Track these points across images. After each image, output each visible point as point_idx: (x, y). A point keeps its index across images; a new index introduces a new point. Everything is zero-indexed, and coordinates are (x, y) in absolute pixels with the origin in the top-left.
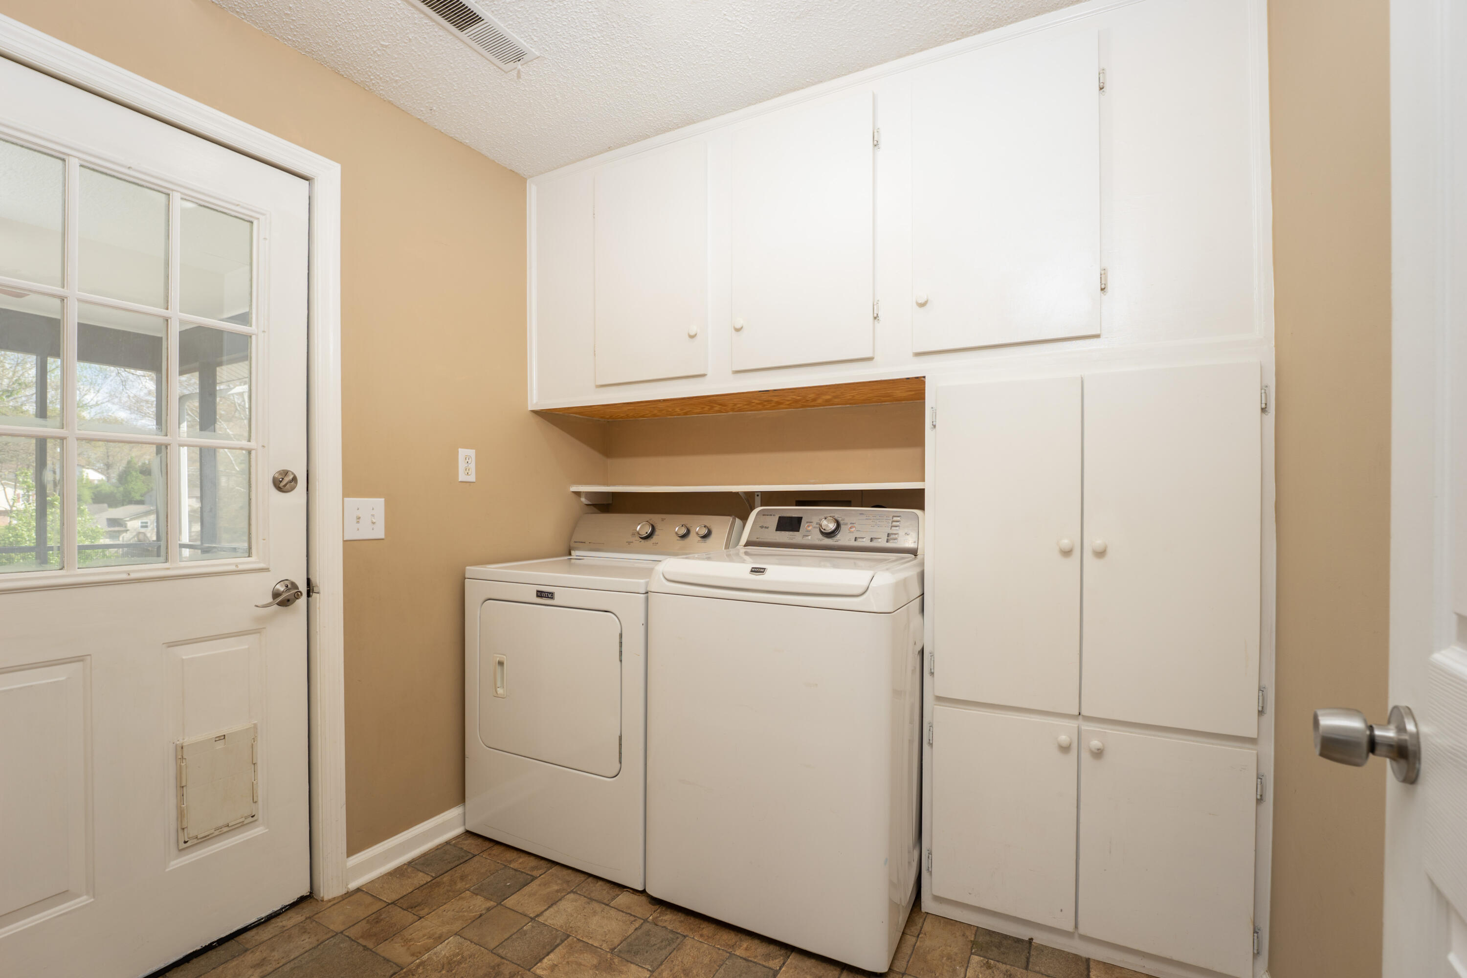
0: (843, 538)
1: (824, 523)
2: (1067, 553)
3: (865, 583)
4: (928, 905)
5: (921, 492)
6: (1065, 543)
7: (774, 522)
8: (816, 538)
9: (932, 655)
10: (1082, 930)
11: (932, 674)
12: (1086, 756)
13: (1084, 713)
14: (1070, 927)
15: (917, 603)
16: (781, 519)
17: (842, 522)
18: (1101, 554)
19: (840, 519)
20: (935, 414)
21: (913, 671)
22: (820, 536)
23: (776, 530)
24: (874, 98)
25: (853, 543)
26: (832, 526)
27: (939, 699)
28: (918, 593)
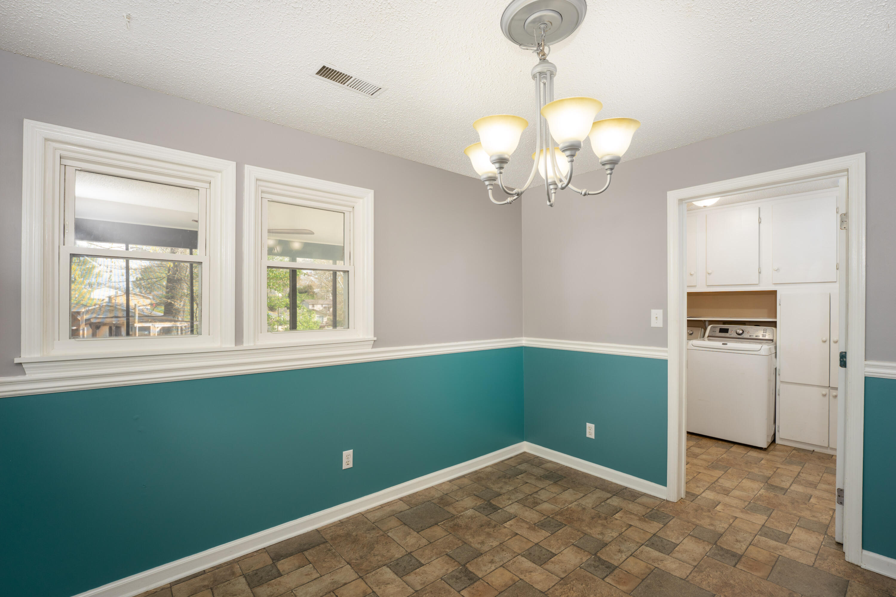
0: (744, 336)
1: (738, 331)
2: (825, 342)
3: (760, 348)
4: (778, 441)
5: (775, 322)
6: (824, 339)
7: (718, 330)
8: (735, 335)
9: (779, 370)
10: (831, 446)
11: (779, 375)
12: (831, 398)
13: (830, 386)
14: (827, 446)
15: (774, 355)
16: (720, 329)
17: (744, 331)
18: (836, 342)
19: (743, 330)
20: (780, 301)
21: (774, 374)
22: (736, 335)
23: (719, 332)
24: (759, 208)
25: (749, 337)
26: (741, 332)
27: (782, 382)
28: (774, 352)
